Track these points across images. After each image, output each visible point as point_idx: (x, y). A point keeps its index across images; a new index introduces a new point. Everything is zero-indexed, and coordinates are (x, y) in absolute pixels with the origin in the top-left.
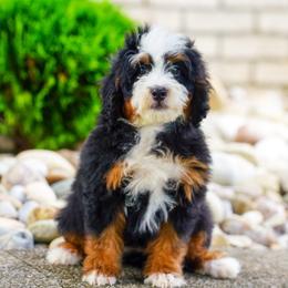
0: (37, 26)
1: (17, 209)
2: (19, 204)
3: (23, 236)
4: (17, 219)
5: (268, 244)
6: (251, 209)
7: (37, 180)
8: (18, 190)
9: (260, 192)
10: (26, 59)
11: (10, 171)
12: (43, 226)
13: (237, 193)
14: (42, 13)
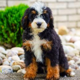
0: (14, 15)
1: (10, 63)
2: (10, 61)
3: (10, 70)
4: (10, 65)
5: (76, 68)
6: (72, 60)
7: (15, 55)
8: (10, 58)
9: (74, 55)
10: (12, 24)
11: (8, 53)
12: (15, 67)
13: (68, 55)
14: (16, 12)
